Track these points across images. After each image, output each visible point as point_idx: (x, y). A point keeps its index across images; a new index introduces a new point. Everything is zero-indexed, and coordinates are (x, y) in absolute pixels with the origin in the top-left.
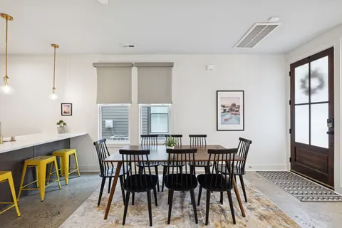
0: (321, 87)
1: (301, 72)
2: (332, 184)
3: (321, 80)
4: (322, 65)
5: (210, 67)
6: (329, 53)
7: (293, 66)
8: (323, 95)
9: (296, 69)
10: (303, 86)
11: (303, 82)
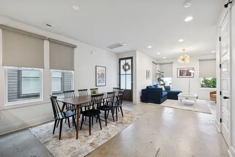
0: (129, 69)
1: (123, 63)
2: (132, 101)
3: (129, 67)
4: (129, 61)
5: (94, 53)
6: (131, 58)
7: (120, 60)
8: (129, 72)
9: (121, 61)
10: (123, 68)
11: (124, 66)
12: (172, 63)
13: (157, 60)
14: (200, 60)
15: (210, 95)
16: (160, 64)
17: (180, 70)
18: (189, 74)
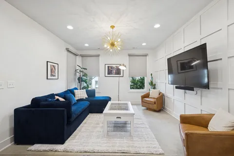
12: (98, 56)
13: (78, 49)
14: (130, 55)
15: (142, 100)
16: (82, 56)
17: (108, 67)
18: (118, 72)
